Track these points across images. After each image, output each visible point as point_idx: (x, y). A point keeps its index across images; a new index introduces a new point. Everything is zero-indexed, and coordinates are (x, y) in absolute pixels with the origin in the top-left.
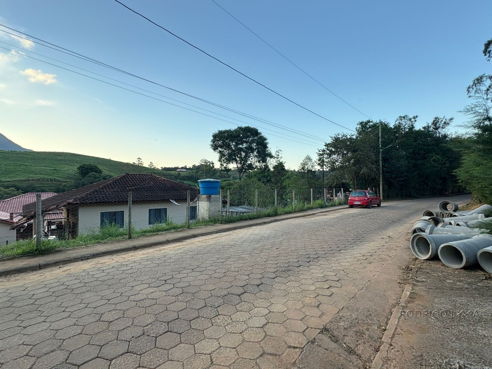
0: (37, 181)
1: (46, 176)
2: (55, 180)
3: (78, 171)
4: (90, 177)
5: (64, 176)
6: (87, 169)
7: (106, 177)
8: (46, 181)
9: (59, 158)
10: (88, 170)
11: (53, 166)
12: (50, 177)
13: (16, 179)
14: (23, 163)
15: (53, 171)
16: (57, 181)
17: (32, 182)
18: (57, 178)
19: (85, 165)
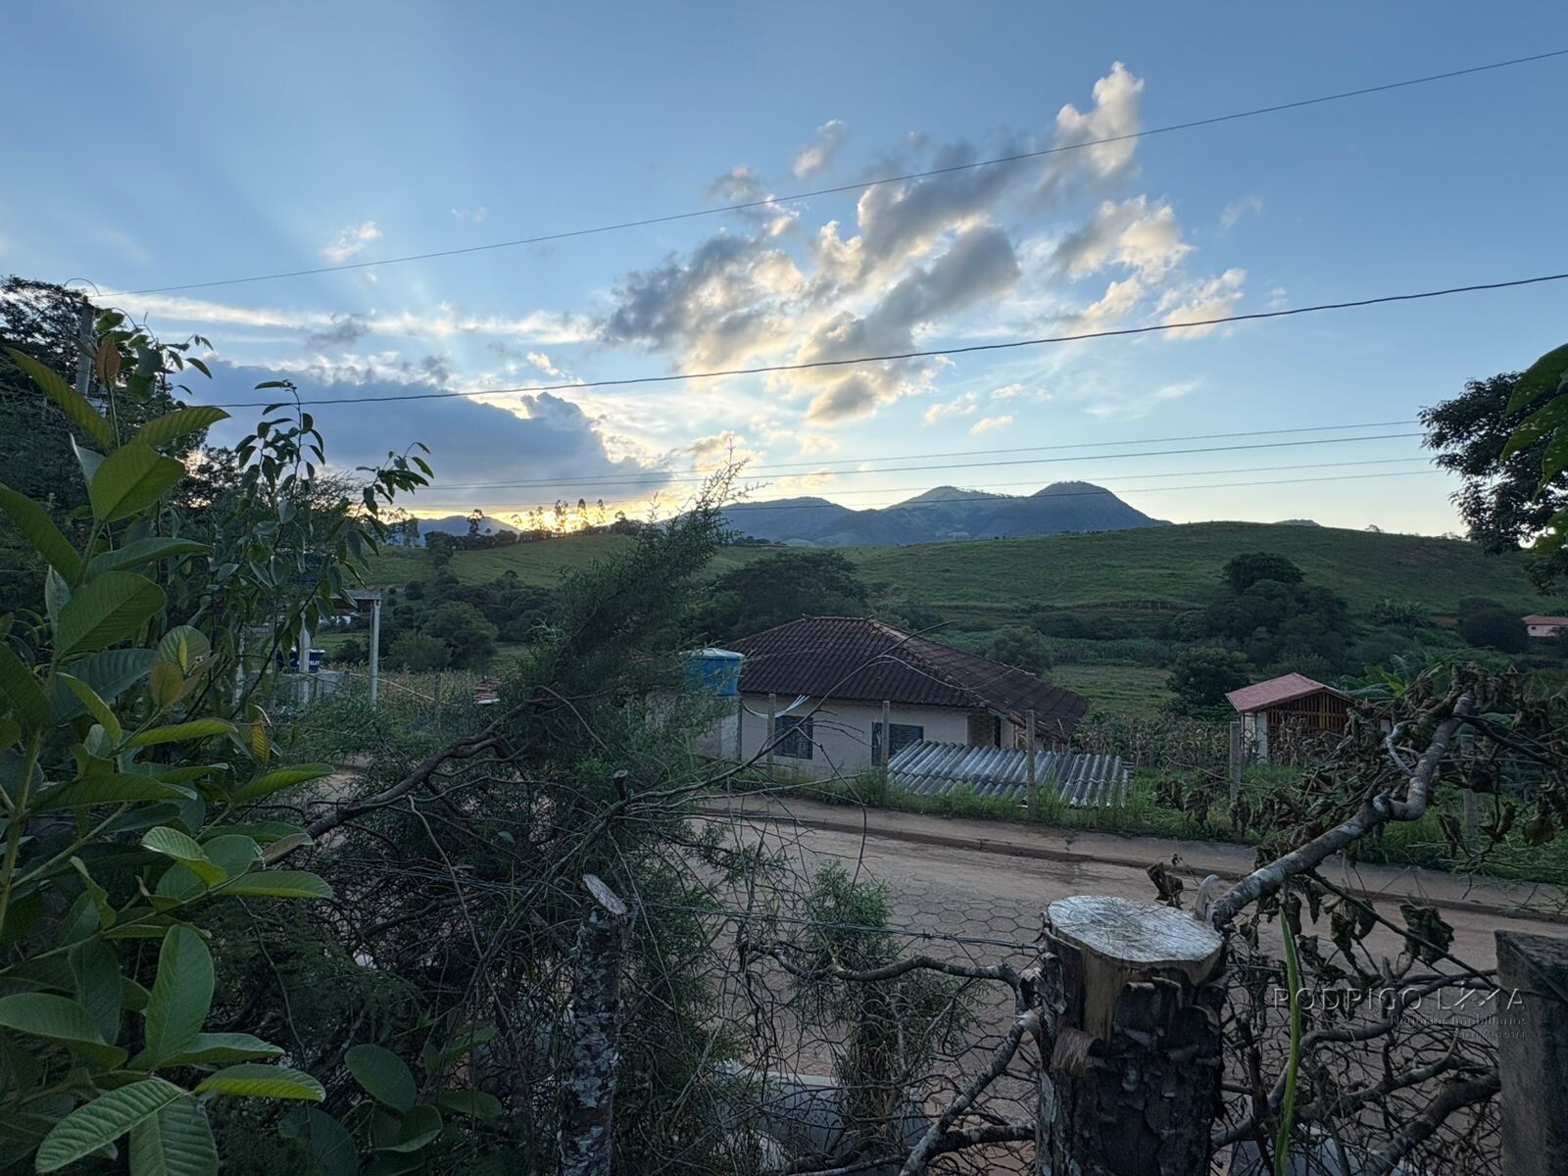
0: (1122, 607)
1: (1143, 594)
2: (1164, 605)
3: (1227, 578)
4: (1254, 593)
5: (1189, 593)
6: (1252, 569)
7: (1308, 593)
8: (1142, 608)
9: (1194, 540)
10: (1255, 572)
11: (1172, 566)
12: (1153, 597)
13: (1081, 603)
14: (1107, 562)
15: (1167, 580)
16: (1166, 608)
17: (1111, 609)
18: (1170, 599)
19: (1248, 556)
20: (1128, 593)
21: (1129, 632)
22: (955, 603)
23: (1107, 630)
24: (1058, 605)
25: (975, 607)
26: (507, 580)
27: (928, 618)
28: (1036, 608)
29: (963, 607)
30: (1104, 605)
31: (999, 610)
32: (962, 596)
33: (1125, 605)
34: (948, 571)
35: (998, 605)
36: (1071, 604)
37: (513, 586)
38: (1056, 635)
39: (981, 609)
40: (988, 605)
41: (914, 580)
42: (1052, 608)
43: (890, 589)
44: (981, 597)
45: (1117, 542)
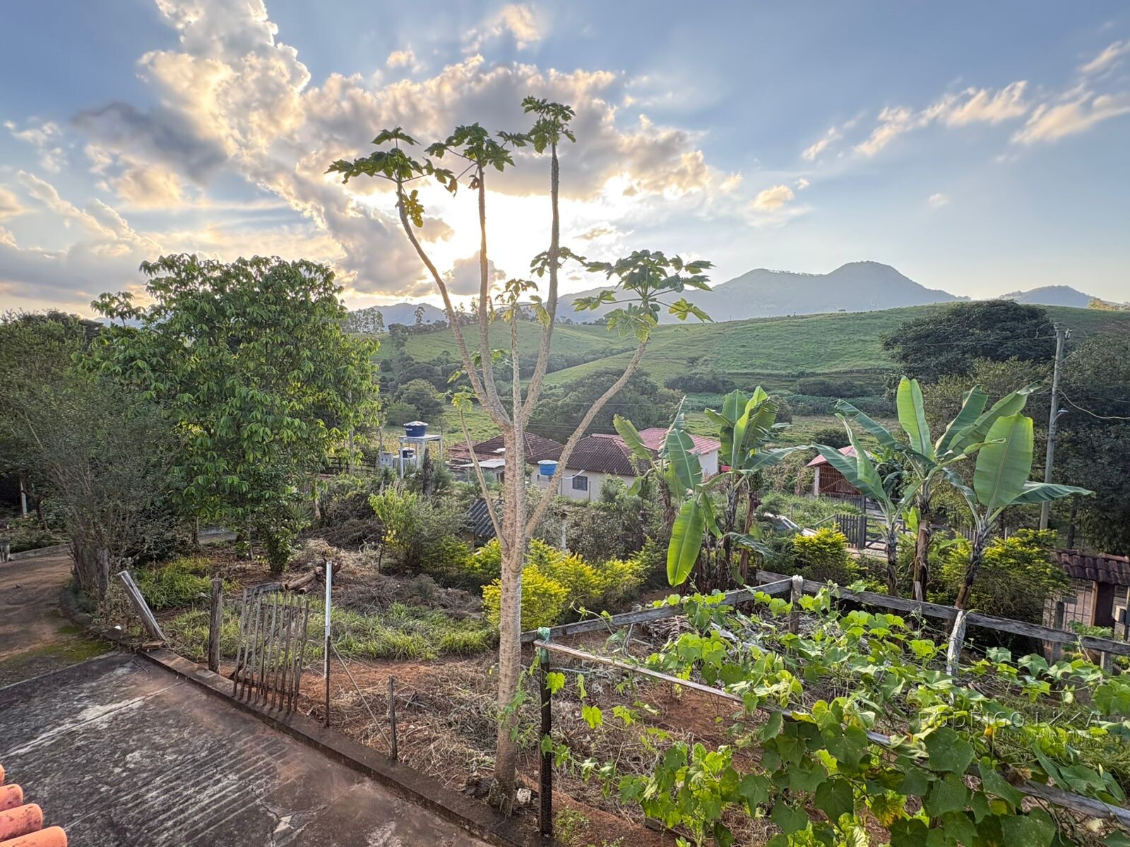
0: (864, 374)
13: (835, 370)
20: (871, 362)
21: (865, 392)
22: (745, 371)
23: (849, 390)
24: (819, 372)
25: (759, 374)
26: (444, 357)
27: (724, 383)
28: (802, 374)
29: (751, 374)
30: (852, 372)
31: (775, 376)
32: (752, 365)
33: (866, 371)
34: (744, 346)
35: (776, 372)
36: (827, 371)
37: (448, 362)
38: (814, 394)
39: (763, 375)
40: (768, 372)
41: (718, 354)
42: (814, 374)
43: (701, 360)
44: (764, 366)
45: (874, 321)
